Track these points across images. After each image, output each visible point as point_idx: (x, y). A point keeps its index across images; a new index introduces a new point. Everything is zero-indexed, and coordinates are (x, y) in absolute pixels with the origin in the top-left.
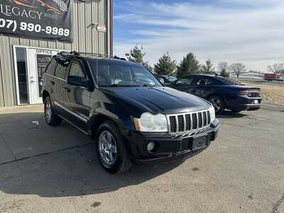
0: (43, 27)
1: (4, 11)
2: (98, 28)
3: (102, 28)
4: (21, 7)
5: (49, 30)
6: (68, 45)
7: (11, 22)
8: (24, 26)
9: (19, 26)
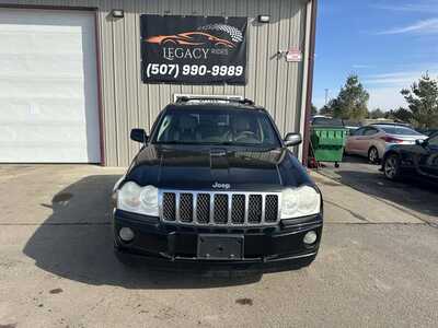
0: (209, 68)
1: (167, 54)
2: (289, 57)
3: (295, 56)
4: (185, 47)
5: (216, 70)
6: (240, 88)
7: (173, 66)
8: (187, 70)
9: (181, 70)
